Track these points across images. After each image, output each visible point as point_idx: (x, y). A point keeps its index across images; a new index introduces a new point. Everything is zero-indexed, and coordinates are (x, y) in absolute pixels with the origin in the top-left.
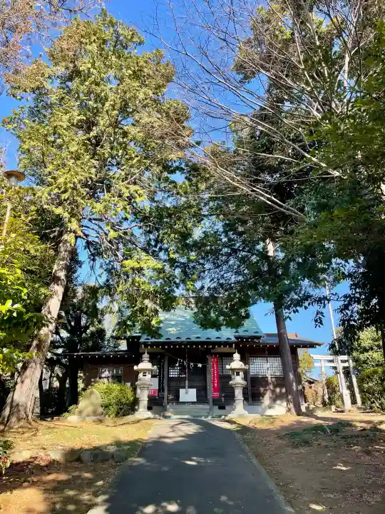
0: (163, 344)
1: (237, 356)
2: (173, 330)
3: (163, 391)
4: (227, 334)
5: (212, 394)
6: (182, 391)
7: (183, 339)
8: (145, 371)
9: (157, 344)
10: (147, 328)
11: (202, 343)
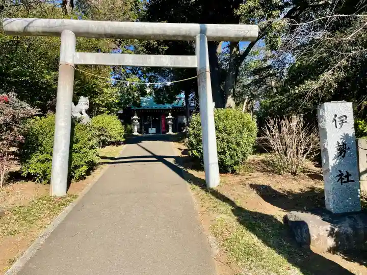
0: (142, 110)
1: (170, 114)
2: (145, 104)
3: (142, 129)
4: (168, 106)
5: (162, 130)
6: (150, 129)
7: (150, 108)
8: (135, 119)
9: (139, 110)
10: (135, 104)
11: (158, 110)
